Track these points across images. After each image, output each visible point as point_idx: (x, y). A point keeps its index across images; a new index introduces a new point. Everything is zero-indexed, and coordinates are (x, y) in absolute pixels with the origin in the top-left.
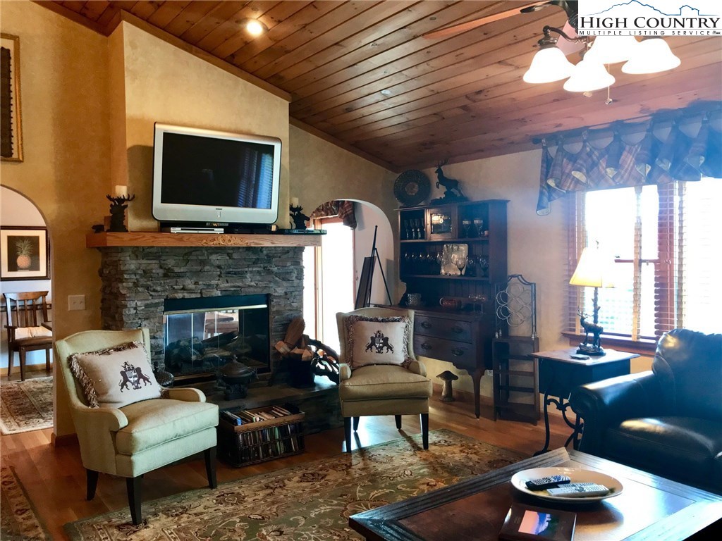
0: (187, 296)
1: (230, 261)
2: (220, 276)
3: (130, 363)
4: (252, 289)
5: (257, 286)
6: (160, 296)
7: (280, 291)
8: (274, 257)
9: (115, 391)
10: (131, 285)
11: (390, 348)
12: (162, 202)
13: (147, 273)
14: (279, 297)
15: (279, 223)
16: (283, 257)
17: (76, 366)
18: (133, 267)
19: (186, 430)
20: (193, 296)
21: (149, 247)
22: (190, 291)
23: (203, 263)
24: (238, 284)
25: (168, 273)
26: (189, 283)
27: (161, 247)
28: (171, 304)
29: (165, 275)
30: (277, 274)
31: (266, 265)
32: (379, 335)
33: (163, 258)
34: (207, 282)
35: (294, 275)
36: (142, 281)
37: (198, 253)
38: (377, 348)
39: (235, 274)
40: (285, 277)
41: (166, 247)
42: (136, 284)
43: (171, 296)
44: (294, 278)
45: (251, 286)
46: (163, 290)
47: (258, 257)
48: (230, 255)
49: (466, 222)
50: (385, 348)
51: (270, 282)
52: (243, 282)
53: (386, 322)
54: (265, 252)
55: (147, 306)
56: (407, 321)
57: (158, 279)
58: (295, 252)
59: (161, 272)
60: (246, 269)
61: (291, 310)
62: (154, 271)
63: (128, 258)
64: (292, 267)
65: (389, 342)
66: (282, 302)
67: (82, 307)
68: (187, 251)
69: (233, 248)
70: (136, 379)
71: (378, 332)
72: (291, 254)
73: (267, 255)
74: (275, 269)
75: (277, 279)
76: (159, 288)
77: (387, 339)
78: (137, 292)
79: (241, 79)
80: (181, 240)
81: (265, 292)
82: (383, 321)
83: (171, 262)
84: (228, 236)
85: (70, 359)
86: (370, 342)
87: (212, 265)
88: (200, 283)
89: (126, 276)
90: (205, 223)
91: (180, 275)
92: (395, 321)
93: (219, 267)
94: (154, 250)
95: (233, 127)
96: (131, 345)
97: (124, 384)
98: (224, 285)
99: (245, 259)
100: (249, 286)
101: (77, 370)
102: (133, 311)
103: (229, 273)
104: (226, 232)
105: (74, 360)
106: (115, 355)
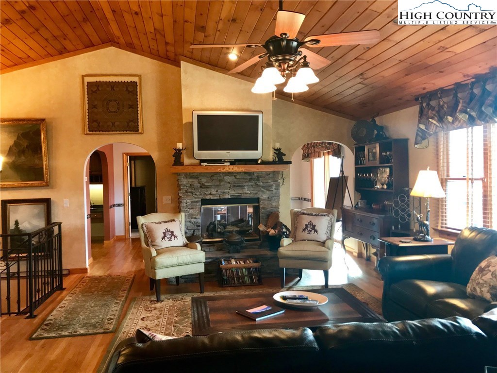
0: (212, 197)
1: (235, 180)
2: (230, 188)
3: (168, 229)
4: (248, 195)
5: (251, 194)
6: (199, 198)
7: (265, 196)
8: (261, 177)
9: (159, 241)
10: (184, 191)
11: (316, 231)
12: (198, 150)
13: (192, 186)
14: (264, 199)
15: (263, 159)
16: (267, 177)
17: (145, 228)
18: (185, 183)
19: (185, 262)
20: (215, 198)
21: (193, 173)
22: (214, 195)
23: (221, 181)
24: (239, 192)
25: (202, 186)
26: (213, 191)
27: (200, 173)
28: (204, 202)
29: (201, 187)
30: (262, 187)
31: (256, 182)
32: (311, 223)
33: (200, 178)
34: (222, 191)
35: (274, 187)
36: (189, 190)
37: (217, 175)
38: (308, 231)
39: (238, 186)
40: (268, 188)
41: (202, 173)
42: (186, 192)
43: (204, 198)
44: (273, 189)
45: (248, 193)
46: (200, 195)
47: (251, 177)
48: (235, 176)
49: (384, 154)
50: (313, 231)
51: (259, 191)
52: (243, 191)
53: (317, 216)
54: (255, 175)
55: (192, 202)
56: (331, 216)
57: (198, 189)
58: (274, 174)
59: (199, 185)
60: (245, 184)
61: (272, 207)
62: (195, 185)
63: (183, 179)
64: (272, 183)
65: (316, 228)
66: (266, 203)
67: (170, 202)
68: (212, 174)
69: (238, 173)
70: (170, 236)
71: (311, 221)
72: (271, 175)
73: (257, 176)
74: (261, 184)
75: (262, 189)
76: (198, 194)
77: (315, 226)
78: (187, 195)
79: (243, 81)
80: (207, 169)
81: (256, 196)
82: (315, 215)
83: (204, 180)
84: (231, 167)
85: (142, 225)
86: (305, 227)
87: (226, 182)
88: (219, 191)
89: (182, 187)
90: (221, 160)
91: (207, 187)
92: (323, 216)
93: (229, 183)
94: (196, 174)
95: (239, 108)
96: (173, 220)
97: (163, 238)
98: (232, 192)
99: (243, 178)
100: (246, 193)
101: (145, 230)
102: (185, 205)
103: (234, 186)
104: (230, 164)
105: (144, 225)
106: (163, 224)
